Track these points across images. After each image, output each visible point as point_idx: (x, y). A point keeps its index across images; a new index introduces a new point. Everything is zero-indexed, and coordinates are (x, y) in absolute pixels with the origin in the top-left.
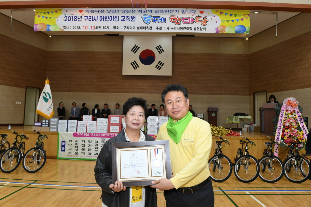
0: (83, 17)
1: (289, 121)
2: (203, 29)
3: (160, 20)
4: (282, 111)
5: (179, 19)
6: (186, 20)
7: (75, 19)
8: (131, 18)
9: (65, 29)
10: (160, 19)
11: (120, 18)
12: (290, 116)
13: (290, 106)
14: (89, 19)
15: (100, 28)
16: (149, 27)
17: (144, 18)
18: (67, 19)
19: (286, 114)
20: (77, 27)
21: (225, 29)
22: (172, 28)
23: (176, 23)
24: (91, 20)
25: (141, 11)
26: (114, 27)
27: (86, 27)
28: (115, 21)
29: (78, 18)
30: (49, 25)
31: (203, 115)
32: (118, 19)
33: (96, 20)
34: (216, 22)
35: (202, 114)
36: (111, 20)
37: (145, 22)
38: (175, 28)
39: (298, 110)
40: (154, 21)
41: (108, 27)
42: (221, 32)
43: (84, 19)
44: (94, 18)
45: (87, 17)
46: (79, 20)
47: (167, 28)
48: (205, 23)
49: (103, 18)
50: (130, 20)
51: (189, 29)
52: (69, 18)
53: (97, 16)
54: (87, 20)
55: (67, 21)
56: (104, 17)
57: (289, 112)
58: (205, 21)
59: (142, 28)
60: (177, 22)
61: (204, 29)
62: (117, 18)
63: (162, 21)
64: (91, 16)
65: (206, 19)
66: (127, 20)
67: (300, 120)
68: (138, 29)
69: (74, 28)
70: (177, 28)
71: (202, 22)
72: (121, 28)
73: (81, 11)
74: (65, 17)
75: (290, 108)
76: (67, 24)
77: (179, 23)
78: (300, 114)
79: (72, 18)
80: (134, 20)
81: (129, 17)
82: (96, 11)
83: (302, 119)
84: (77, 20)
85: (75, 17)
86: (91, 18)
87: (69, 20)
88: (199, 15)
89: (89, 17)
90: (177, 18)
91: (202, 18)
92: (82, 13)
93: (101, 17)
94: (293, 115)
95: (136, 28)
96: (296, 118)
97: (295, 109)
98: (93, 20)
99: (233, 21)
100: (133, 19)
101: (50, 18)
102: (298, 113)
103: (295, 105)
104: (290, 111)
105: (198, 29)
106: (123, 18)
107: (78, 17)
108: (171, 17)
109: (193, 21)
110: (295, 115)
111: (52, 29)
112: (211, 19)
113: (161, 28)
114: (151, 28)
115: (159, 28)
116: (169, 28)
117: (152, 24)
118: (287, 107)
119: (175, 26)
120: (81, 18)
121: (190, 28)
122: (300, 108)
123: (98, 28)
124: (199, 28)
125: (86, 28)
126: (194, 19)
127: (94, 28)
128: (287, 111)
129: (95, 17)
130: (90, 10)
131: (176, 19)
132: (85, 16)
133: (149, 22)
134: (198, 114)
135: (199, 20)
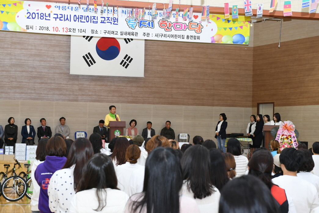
0: (52, 16)
1: (283, 146)
2: (197, 38)
3: (147, 25)
4: (278, 135)
5: (170, 25)
6: (178, 26)
7: (41, 16)
8: (112, 20)
9: (28, 29)
10: (148, 23)
11: (100, 20)
12: (286, 140)
13: (287, 130)
14: (60, 18)
15: (74, 31)
16: (134, 33)
17: (128, 21)
18: (31, 16)
19: (282, 139)
20: (44, 28)
21: (221, 39)
22: (162, 35)
23: (166, 29)
24: (62, 20)
25: (125, 11)
26: (92, 30)
27: (57, 28)
28: (93, 23)
29: (45, 16)
30: (6, 23)
31: (188, 135)
32: (96, 21)
33: (68, 20)
34: (212, 30)
35: (186, 135)
36: (88, 21)
37: (130, 26)
38: (165, 36)
39: (294, 135)
40: (141, 26)
41: (85, 31)
42: (217, 42)
43: (54, 18)
44: (66, 18)
45: (57, 15)
46: (47, 18)
47: (156, 35)
48: (199, 30)
49: (78, 18)
50: (111, 23)
51: (181, 38)
52: (34, 15)
53: (70, 15)
54: (57, 19)
55: (30, 18)
56: (80, 17)
57: (285, 137)
58: (199, 28)
59: (126, 33)
60: (168, 27)
61: (199, 38)
62: (95, 19)
63: (149, 26)
64: (62, 15)
65: (201, 26)
66: (107, 22)
67: (295, 145)
68: (122, 35)
69: (41, 29)
70: (167, 36)
71: (196, 29)
72: (101, 32)
73: (49, 7)
74: (27, 14)
75: (286, 132)
76: (30, 22)
77: (170, 30)
78: (296, 139)
79: (37, 15)
80: (116, 23)
81: (110, 19)
82: (68, 8)
83: (297, 144)
84: (44, 19)
85: (42, 15)
86: (62, 17)
87: (34, 17)
88: (193, 20)
89: (59, 16)
90: (167, 22)
91: (196, 24)
92: (51, 9)
93: (75, 17)
94: (289, 140)
95: (119, 33)
96: (291, 142)
97: (291, 134)
98: (65, 19)
99: (231, 29)
100: (115, 21)
101: (8, 13)
102: (294, 137)
103: (290, 129)
104: (286, 135)
105: (192, 38)
106: (103, 19)
107: (45, 14)
108: (160, 22)
109: (186, 27)
110: (291, 140)
111: (10, 28)
112: (207, 26)
113: (148, 34)
114: (137, 33)
115: (146, 34)
116: (158, 35)
117: (137, 29)
118: (283, 132)
119: (166, 33)
120: (50, 16)
121: (182, 35)
122: (296, 132)
123: (72, 31)
124: (192, 36)
125: (57, 30)
126: (187, 25)
127: (67, 31)
128: (283, 135)
129: (67, 15)
130: (61, 6)
131: (166, 24)
132: (54, 14)
133: (135, 26)
134: (181, 135)
135: (193, 26)
